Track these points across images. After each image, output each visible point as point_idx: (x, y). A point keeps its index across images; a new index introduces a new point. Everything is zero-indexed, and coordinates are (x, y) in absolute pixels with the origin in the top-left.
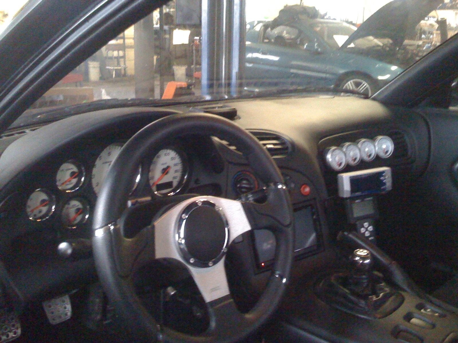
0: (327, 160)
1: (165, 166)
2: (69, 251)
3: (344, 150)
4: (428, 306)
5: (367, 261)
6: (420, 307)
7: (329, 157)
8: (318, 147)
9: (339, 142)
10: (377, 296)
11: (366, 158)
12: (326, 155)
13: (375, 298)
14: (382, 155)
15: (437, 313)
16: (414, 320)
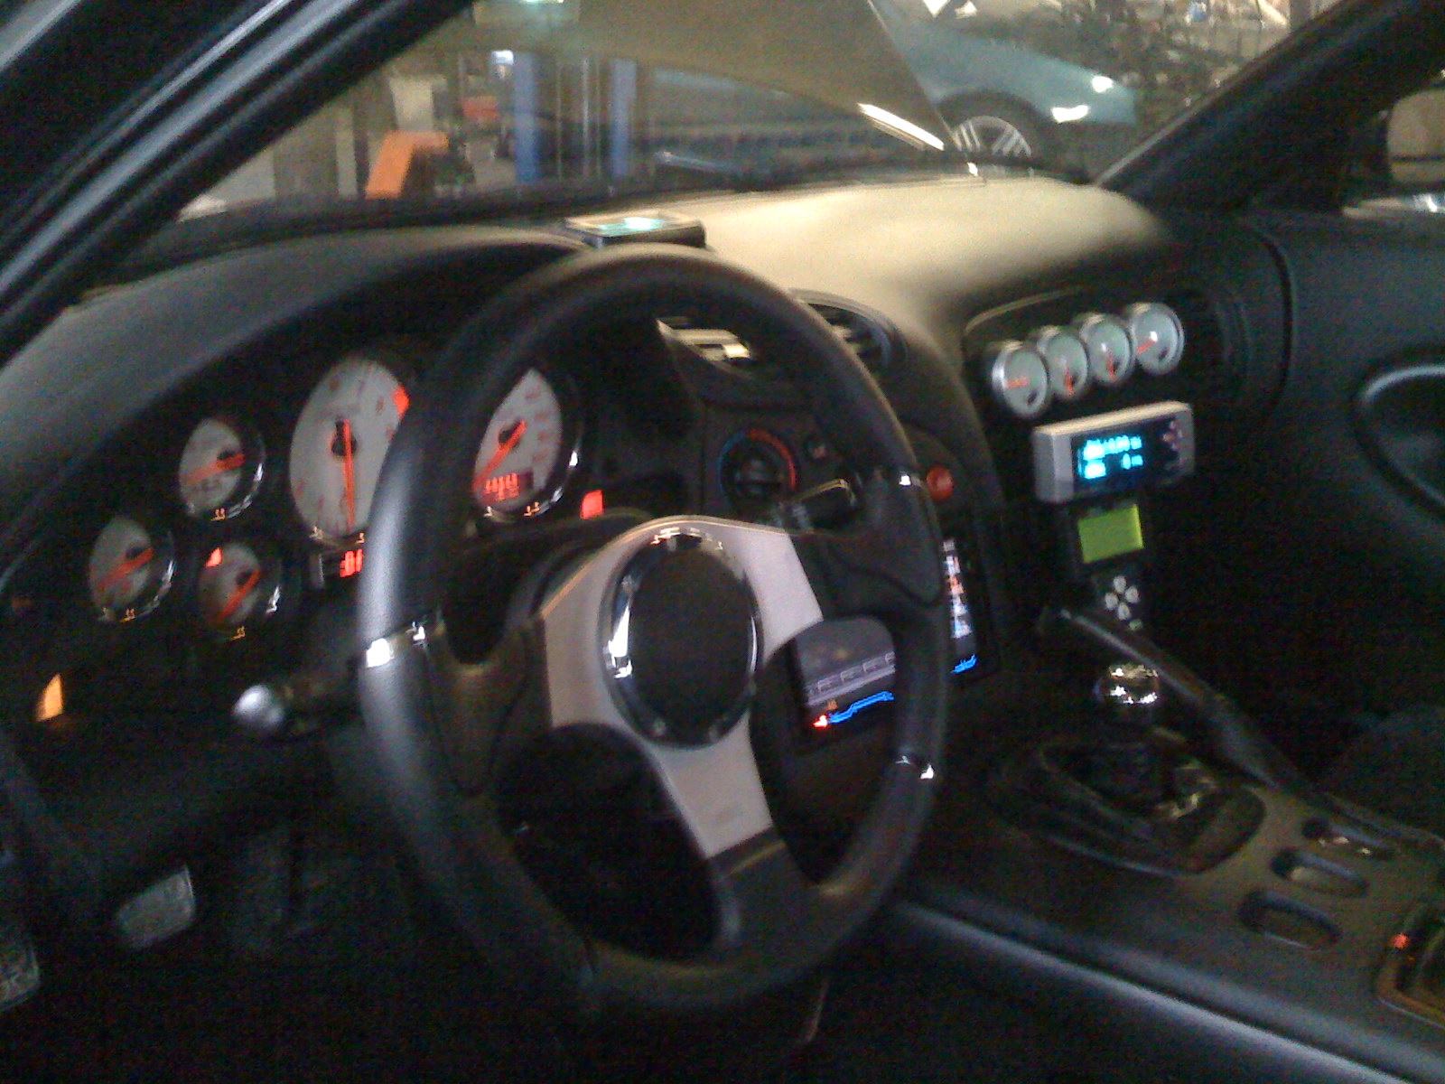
0: (995, 386)
2: (275, 716)
3: (1042, 348)
4: (1335, 828)
5: (1149, 699)
6: (1314, 830)
7: (999, 374)
8: (964, 344)
9: (1023, 326)
10: (1182, 806)
11: (1107, 377)
12: (991, 369)
13: (1177, 813)
14: (1152, 363)
15: (1364, 845)
16: (1298, 873)
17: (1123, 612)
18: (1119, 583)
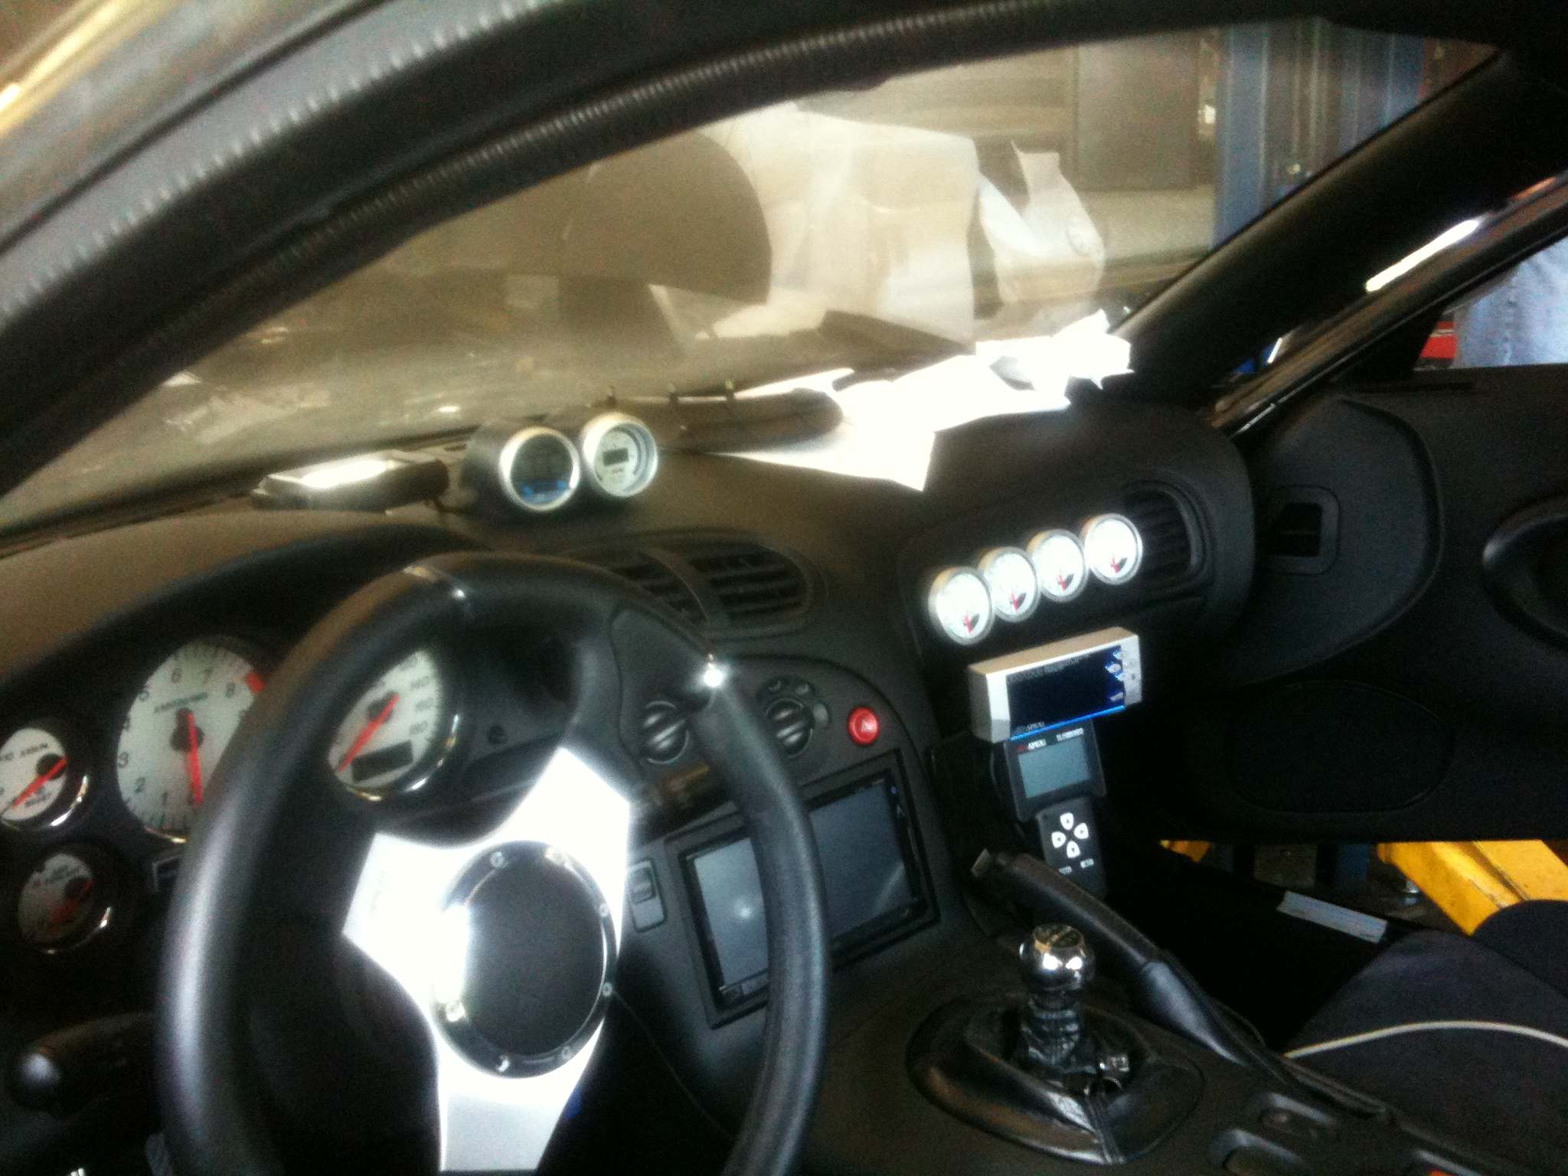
0: (930, 613)
11: (1057, 592)
12: (927, 596)
17: (1073, 851)
18: (1067, 820)
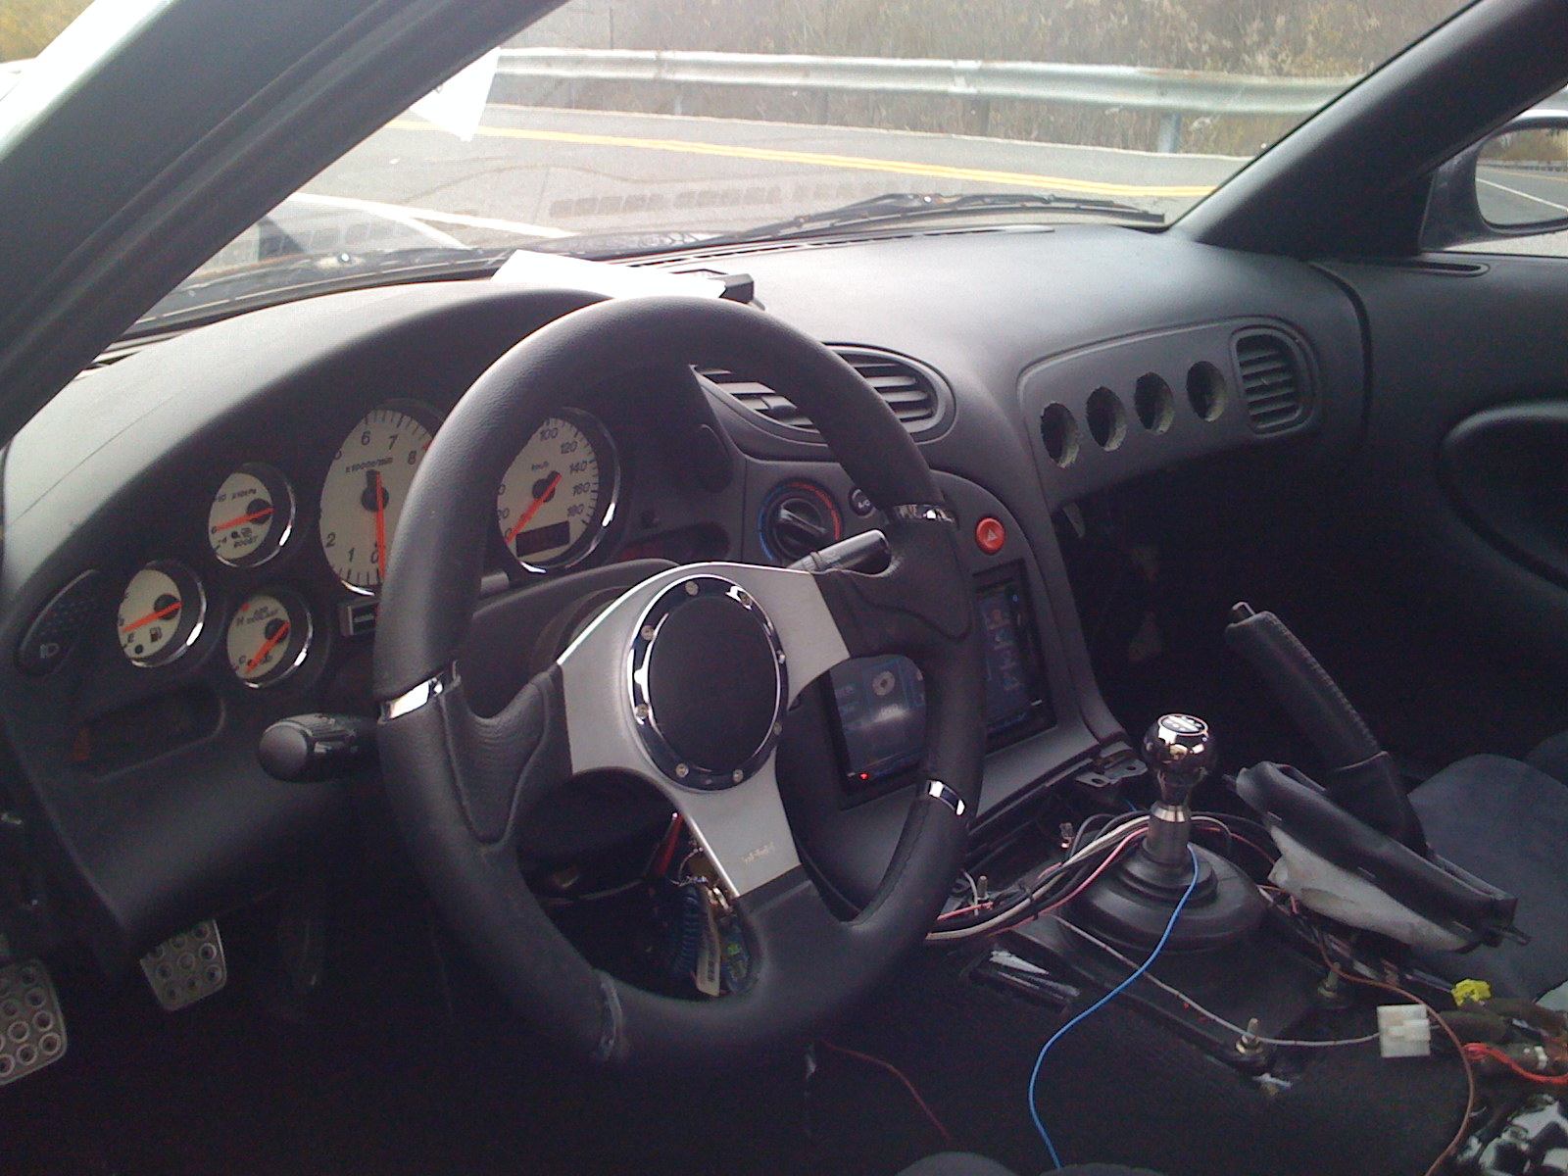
1: (543, 474)
